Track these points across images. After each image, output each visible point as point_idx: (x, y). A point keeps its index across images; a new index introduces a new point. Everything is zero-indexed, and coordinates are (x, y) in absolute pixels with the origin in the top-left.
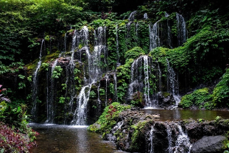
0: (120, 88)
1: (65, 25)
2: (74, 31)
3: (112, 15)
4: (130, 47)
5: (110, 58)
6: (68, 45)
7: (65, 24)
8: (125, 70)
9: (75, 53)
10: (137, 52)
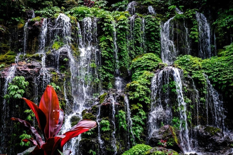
0: (137, 119)
1: (23, 9)
2: (42, 20)
3: (100, 4)
4: (133, 53)
5: (103, 68)
6: (29, 43)
7: (24, 7)
8: (143, 88)
9: (49, 57)
10: (153, 62)
